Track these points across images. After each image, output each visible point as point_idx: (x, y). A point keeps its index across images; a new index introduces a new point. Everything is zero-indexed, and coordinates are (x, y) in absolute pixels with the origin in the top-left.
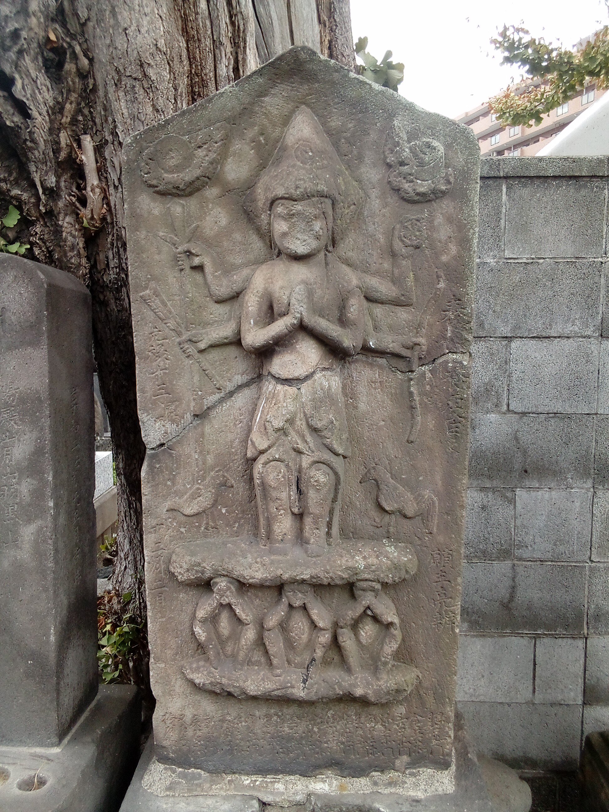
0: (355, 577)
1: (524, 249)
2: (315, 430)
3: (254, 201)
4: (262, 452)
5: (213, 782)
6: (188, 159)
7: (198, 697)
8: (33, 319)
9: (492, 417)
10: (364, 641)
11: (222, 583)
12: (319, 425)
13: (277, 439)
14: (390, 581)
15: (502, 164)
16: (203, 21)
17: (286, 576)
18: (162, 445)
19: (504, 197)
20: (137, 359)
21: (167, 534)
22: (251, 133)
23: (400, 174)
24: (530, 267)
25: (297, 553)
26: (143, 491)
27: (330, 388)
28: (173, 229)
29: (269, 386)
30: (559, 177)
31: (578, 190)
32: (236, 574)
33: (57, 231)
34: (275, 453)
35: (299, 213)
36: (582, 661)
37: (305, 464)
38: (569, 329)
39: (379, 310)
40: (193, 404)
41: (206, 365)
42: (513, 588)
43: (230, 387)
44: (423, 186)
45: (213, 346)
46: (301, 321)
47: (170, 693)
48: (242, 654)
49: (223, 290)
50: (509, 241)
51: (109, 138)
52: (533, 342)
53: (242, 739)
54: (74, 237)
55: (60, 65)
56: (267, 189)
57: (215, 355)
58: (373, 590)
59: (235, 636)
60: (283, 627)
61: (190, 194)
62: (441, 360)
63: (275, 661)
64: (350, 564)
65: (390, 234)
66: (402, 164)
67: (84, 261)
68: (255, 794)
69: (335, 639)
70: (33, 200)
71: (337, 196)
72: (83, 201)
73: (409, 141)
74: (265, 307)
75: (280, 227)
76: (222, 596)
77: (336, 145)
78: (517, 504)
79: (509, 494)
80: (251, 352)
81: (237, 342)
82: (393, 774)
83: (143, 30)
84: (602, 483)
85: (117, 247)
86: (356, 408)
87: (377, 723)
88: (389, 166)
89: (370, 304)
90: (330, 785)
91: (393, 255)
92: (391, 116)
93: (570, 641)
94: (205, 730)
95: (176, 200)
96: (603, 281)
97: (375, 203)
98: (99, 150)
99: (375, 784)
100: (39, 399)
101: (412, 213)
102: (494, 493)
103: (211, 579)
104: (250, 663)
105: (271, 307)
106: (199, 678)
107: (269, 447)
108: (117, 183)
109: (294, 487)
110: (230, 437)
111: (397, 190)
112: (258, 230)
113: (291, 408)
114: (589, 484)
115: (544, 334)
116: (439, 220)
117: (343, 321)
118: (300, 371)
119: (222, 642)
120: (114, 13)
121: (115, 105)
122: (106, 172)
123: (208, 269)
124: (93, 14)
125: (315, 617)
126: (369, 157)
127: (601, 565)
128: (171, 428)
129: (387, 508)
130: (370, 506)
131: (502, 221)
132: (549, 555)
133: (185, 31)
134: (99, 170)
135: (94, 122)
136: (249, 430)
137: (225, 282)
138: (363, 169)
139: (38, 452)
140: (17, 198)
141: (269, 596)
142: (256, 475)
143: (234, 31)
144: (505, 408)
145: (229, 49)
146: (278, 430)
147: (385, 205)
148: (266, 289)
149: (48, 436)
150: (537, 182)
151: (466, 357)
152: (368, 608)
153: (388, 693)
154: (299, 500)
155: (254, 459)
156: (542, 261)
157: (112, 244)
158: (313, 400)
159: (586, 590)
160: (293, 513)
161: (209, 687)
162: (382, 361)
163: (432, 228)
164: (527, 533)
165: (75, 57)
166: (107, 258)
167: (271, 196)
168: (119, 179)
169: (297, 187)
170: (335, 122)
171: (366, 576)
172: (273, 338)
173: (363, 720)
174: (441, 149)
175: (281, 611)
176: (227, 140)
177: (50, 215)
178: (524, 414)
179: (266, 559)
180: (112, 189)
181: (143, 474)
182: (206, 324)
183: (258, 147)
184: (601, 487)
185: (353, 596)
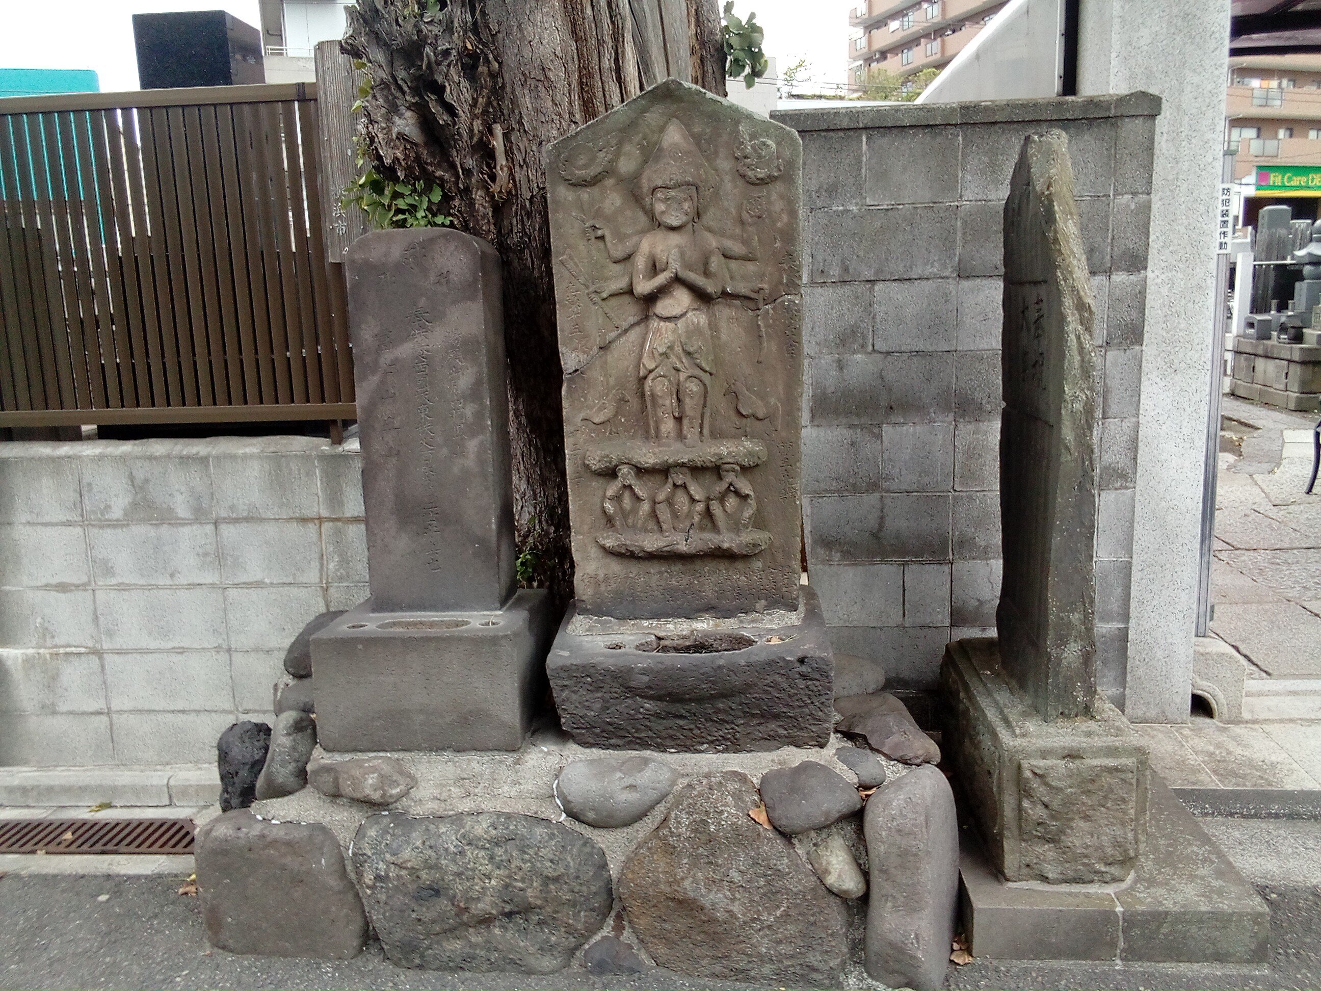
0: (721, 461)
1: (884, 195)
2: (688, 354)
3: (640, 188)
4: (651, 371)
5: (621, 625)
6: (593, 160)
7: (608, 560)
8: (471, 280)
9: (859, 357)
10: (729, 511)
11: (625, 469)
12: (691, 350)
13: (662, 361)
14: (746, 464)
15: (861, 116)
16: (589, 24)
17: (671, 461)
18: (576, 370)
19: (864, 147)
20: (557, 306)
21: (582, 438)
22: (637, 138)
23: (744, 165)
24: (890, 213)
25: (678, 445)
26: (563, 405)
27: (698, 323)
28: (582, 210)
29: (654, 324)
30: (915, 126)
31: (934, 138)
32: (634, 461)
33: (471, 203)
34: (661, 371)
35: (673, 198)
36: (948, 586)
37: (682, 379)
38: (929, 270)
39: (733, 264)
40: (598, 339)
41: (607, 310)
42: (882, 518)
43: (625, 325)
44: (761, 173)
45: (611, 295)
46: (676, 274)
47: (587, 558)
48: (639, 525)
49: (619, 253)
50: (871, 189)
51: (516, 126)
52: (894, 284)
53: (641, 592)
54: (484, 207)
55: (475, 67)
56: (649, 180)
57: (614, 302)
58: (734, 470)
59: (634, 511)
60: (669, 501)
61: (594, 185)
62: (780, 300)
63: (664, 526)
64: (717, 451)
65: (740, 208)
66: (746, 157)
67: (492, 227)
68: (653, 632)
69: (708, 509)
70: (453, 179)
71: (700, 184)
72: (493, 178)
73: (750, 141)
74: (650, 265)
75: (660, 207)
76: (624, 479)
77: (698, 144)
78: (884, 439)
79: (876, 430)
80: (640, 299)
81: (630, 291)
82: (754, 615)
83: (544, 42)
84: (963, 416)
85: (521, 215)
86: (719, 338)
87: (741, 575)
88: (737, 159)
89: (727, 260)
90: (708, 624)
91: (742, 223)
92: (737, 123)
93: (936, 567)
94: (614, 586)
95: (584, 189)
96: (959, 224)
97: (728, 186)
98: (506, 136)
99: (741, 622)
100: (478, 342)
101: (755, 192)
102: (862, 430)
103: (616, 466)
104: (646, 531)
105: (654, 265)
106: (609, 543)
107: (656, 367)
108: (522, 163)
109: (675, 396)
110: (626, 363)
111: (743, 176)
112: (643, 208)
113: (671, 338)
114: (951, 417)
115: (905, 277)
116: (774, 197)
117: (707, 274)
118: (677, 311)
119: (625, 515)
120: (520, 29)
121: (521, 100)
122: (513, 153)
123: (608, 238)
124: (503, 28)
125: (692, 492)
126: (722, 152)
127: (964, 494)
128: (583, 357)
129: (744, 413)
130: (732, 413)
131: (863, 170)
132: (915, 487)
133: (574, 32)
134: (506, 152)
135: (503, 114)
136: (640, 357)
137: (620, 247)
138: (718, 161)
139: (478, 382)
140: (441, 178)
141: (658, 478)
142: (647, 388)
143: (614, 28)
144: (870, 348)
145: (610, 44)
146: (661, 355)
147: (735, 188)
148: (650, 252)
149: (485, 370)
150: (895, 131)
151: (798, 297)
152: (731, 484)
153: (747, 546)
154: (679, 406)
155: (645, 378)
156: (901, 207)
157: (516, 213)
158: (686, 332)
159: (950, 517)
160: (675, 417)
161: (617, 549)
162: (737, 302)
163: (769, 202)
164: (893, 467)
165: (488, 60)
166: (511, 224)
167: (653, 185)
168: (524, 160)
169: (671, 180)
170: (697, 129)
171: (729, 460)
172: (657, 288)
173: (730, 573)
174: (774, 146)
175: (668, 488)
176: (620, 144)
177: (467, 190)
178: (888, 353)
179: (656, 450)
180: (517, 168)
181: (563, 393)
182: (606, 279)
183: (642, 148)
184: (962, 420)
185: (720, 478)
